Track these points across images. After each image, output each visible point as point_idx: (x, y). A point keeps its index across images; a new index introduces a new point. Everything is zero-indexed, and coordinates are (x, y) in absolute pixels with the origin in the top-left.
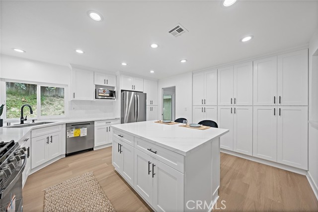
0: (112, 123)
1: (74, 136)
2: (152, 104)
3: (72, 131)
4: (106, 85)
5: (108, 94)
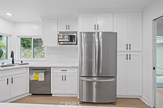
0: (68, 71)
1: (34, 79)
2: (130, 49)
3: (33, 74)
4: (68, 30)
5: (67, 39)
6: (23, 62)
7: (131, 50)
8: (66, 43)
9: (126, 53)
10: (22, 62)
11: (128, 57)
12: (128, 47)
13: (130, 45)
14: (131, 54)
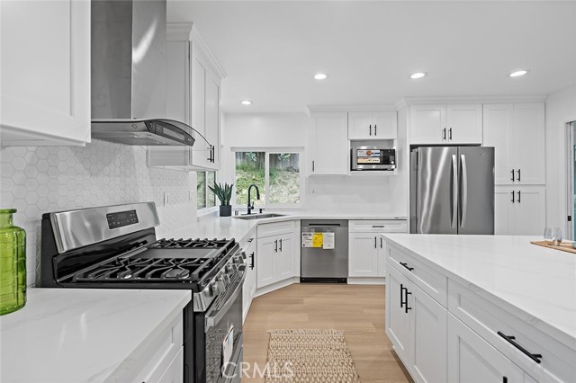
0: (387, 228)
1: (312, 246)
2: (519, 179)
3: (310, 235)
4: (373, 137)
5: (378, 159)
6: (264, 213)
7: (521, 183)
8: (374, 167)
9: (512, 189)
10: (261, 210)
11: (516, 197)
12: (516, 175)
13: (519, 171)
14: (522, 190)
